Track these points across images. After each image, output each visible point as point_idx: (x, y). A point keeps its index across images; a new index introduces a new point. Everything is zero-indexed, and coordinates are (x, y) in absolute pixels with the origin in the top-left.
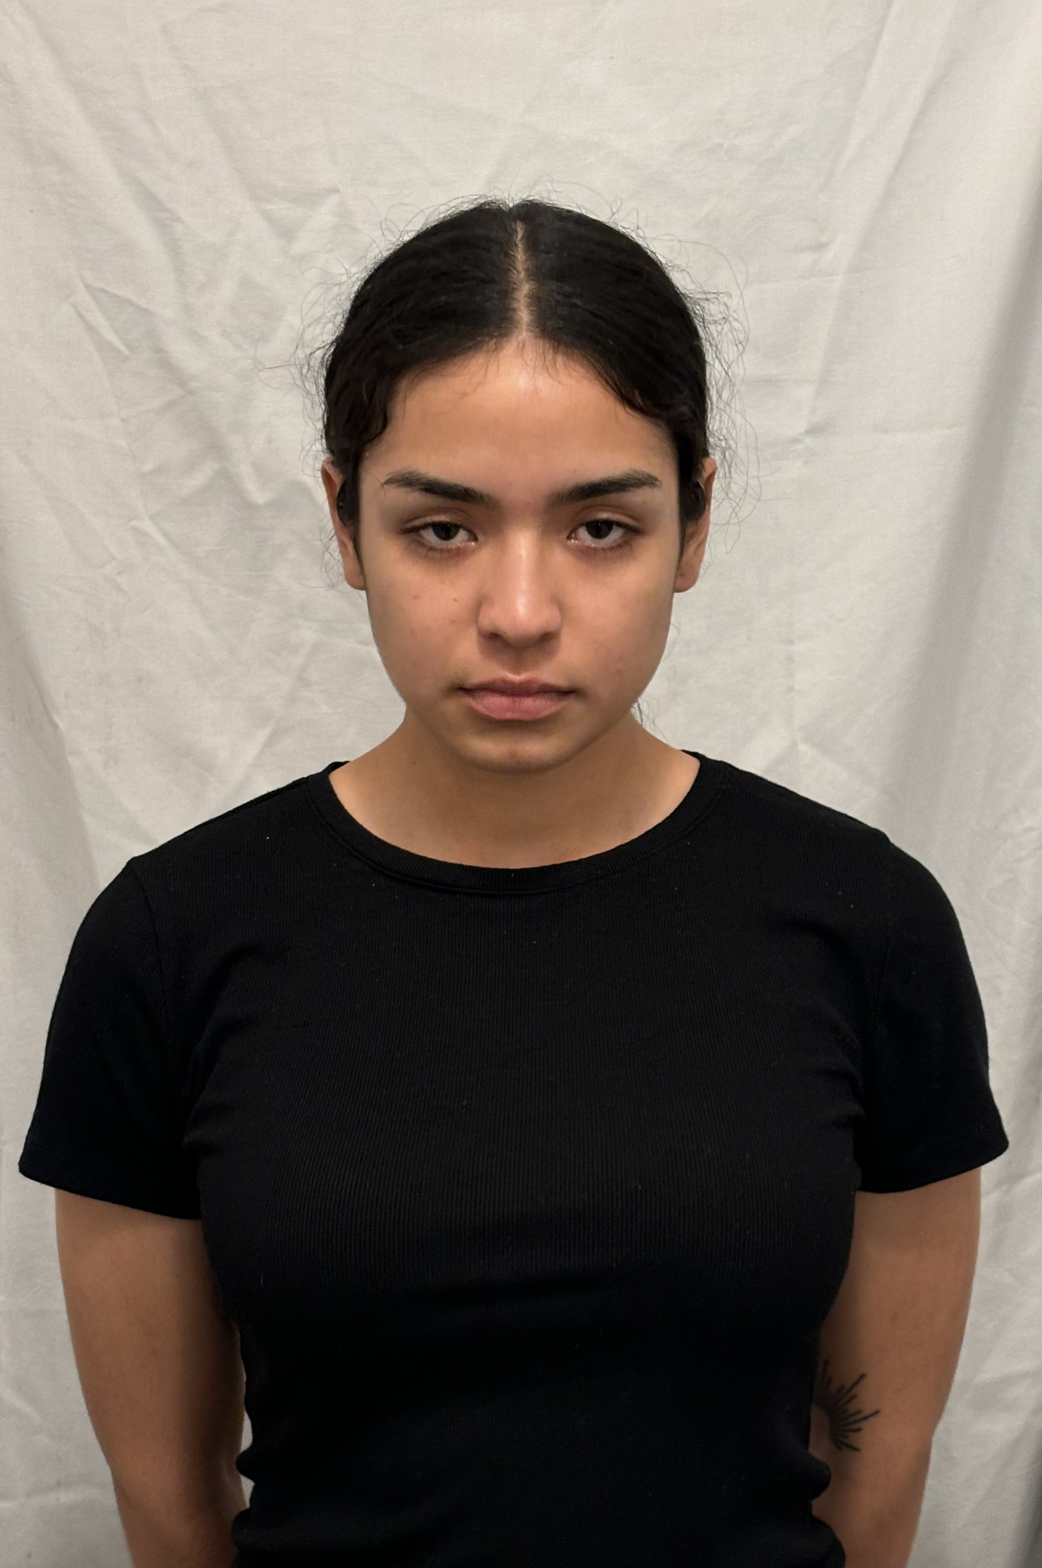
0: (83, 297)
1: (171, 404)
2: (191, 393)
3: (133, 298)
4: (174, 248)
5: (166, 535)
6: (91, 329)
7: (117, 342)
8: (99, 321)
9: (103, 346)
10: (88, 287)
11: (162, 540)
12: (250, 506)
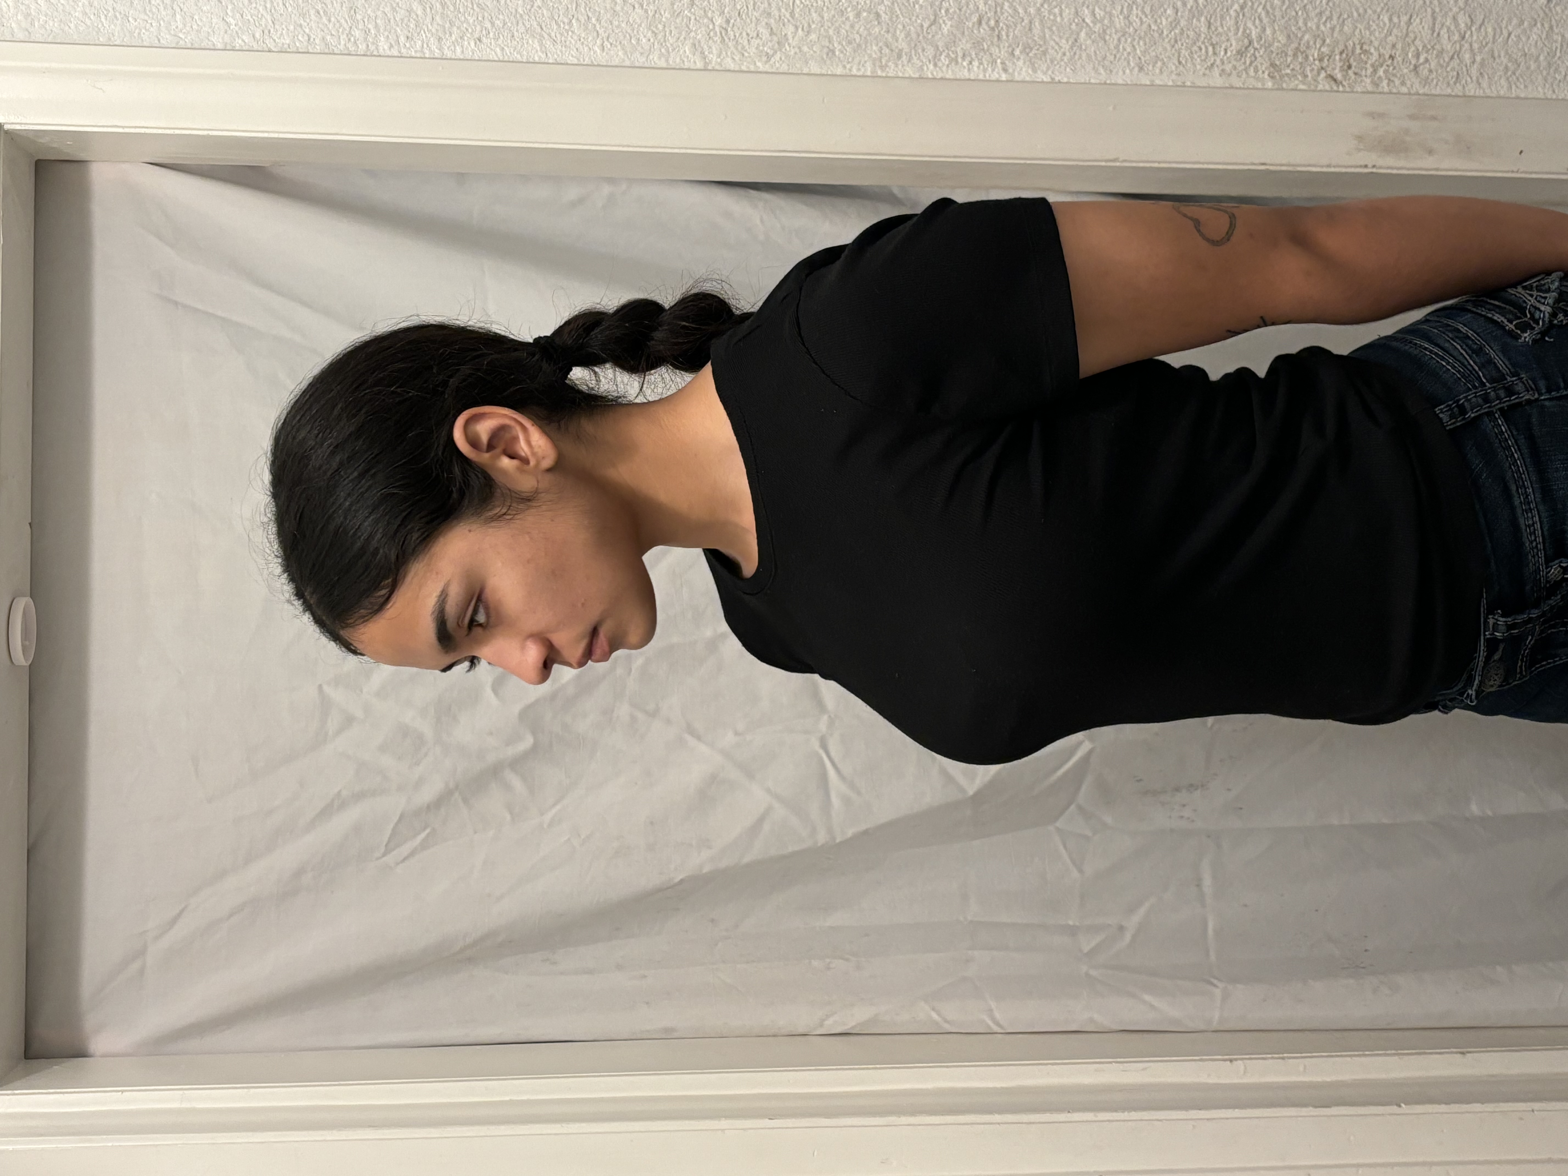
0: (389, 859)
1: (465, 801)
2: (457, 787)
3: (392, 826)
4: (359, 796)
5: (554, 805)
6: (412, 854)
7: (423, 835)
8: (405, 849)
9: (424, 846)
10: (384, 855)
11: (558, 807)
12: (535, 748)
